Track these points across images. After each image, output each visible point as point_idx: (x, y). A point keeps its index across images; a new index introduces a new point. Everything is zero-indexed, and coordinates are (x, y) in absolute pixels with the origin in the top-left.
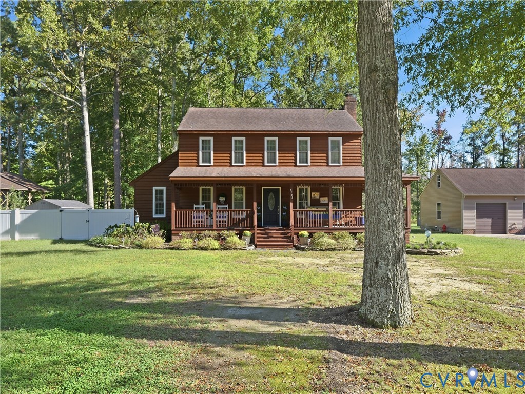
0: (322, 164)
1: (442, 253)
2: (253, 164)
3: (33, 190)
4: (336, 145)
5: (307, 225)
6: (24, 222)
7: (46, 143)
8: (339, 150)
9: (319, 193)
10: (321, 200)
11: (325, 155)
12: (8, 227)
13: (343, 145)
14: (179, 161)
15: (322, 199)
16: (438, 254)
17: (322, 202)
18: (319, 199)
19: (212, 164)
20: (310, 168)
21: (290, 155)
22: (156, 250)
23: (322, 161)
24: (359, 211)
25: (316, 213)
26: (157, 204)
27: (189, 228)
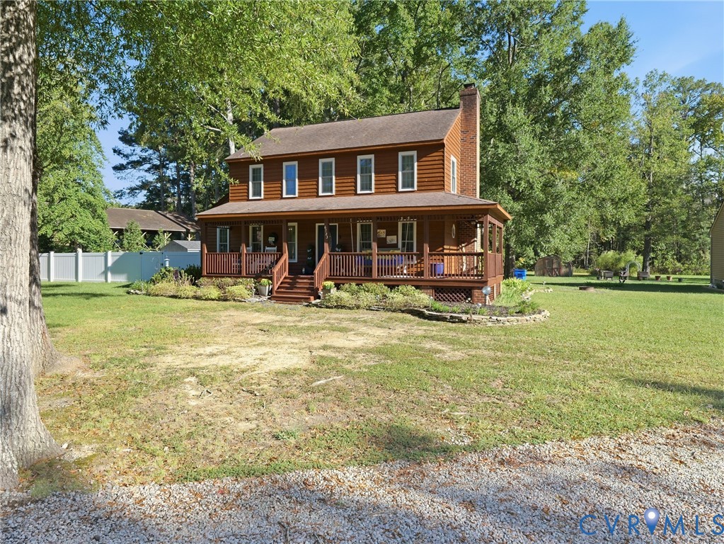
0: (389, 190)
1: (470, 320)
2: (306, 194)
3: (192, 231)
4: (408, 162)
5: (355, 273)
6: (115, 264)
7: (202, 180)
8: (413, 169)
9: (385, 231)
10: (388, 240)
11: (394, 178)
12: (103, 269)
13: (418, 161)
14: (230, 195)
15: (389, 238)
16: (464, 322)
17: (388, 242)
18: (386, 239)
19: (262, 197)
20: (375, 196)
21: (349, 181)
22: (163, 297)
23: (390, 186)
24: (438, 255)
25: (384, 257)
26: (221, 245)
27: (219, 273)
